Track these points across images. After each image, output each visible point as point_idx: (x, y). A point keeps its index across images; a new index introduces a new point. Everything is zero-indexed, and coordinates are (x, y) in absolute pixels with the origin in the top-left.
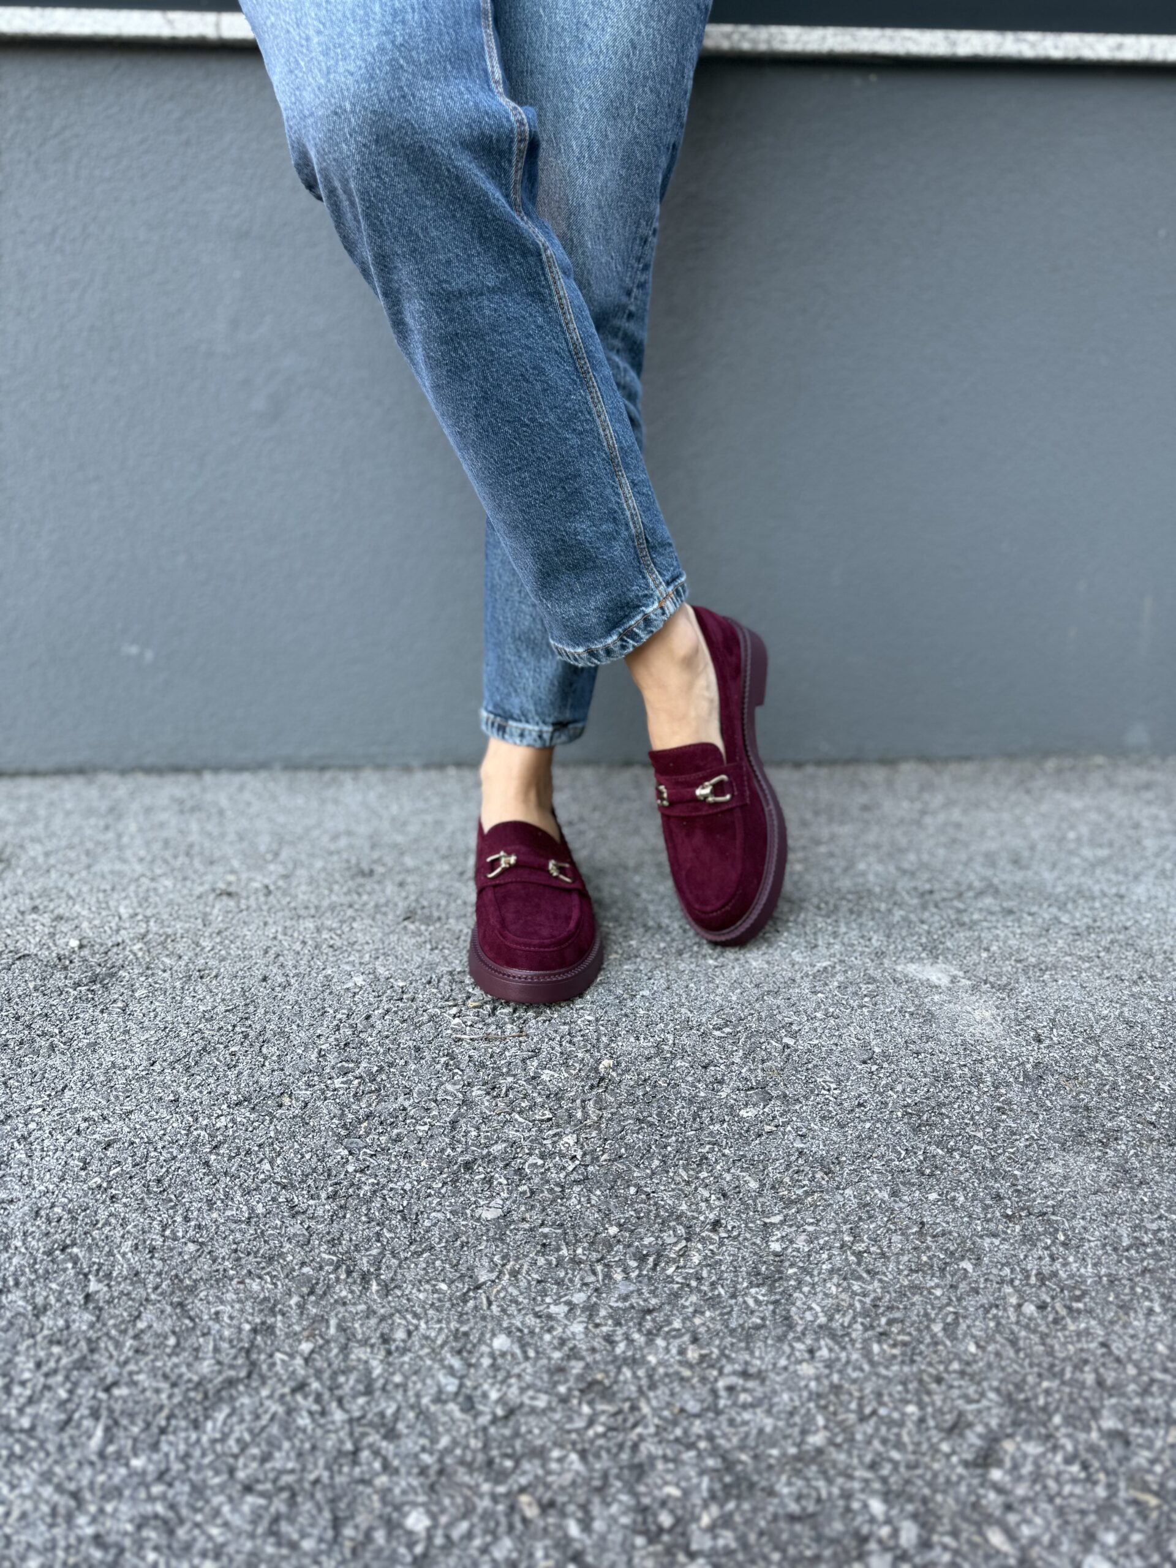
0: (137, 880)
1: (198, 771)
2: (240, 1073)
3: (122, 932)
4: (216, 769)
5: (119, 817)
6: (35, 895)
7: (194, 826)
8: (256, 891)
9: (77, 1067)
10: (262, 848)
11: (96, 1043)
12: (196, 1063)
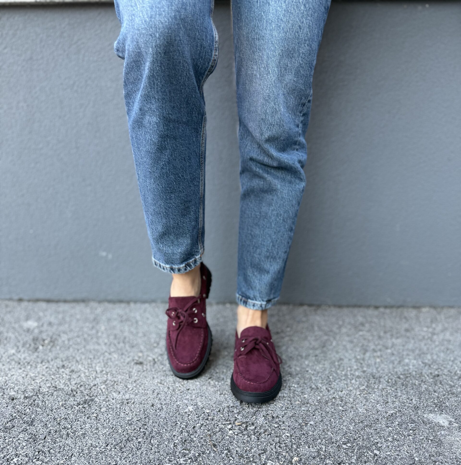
0: (104, 354)
1: (128, 302)
2: (142, 453)
3: (97, 379)
4: (135, 302)
5: (98, 323)
6: (64, 359)
7: (126, 328)
8: (150, 362)
9: (77, 445)
10: (153, 341)
11: (85, 434)
12: (125, 446)
